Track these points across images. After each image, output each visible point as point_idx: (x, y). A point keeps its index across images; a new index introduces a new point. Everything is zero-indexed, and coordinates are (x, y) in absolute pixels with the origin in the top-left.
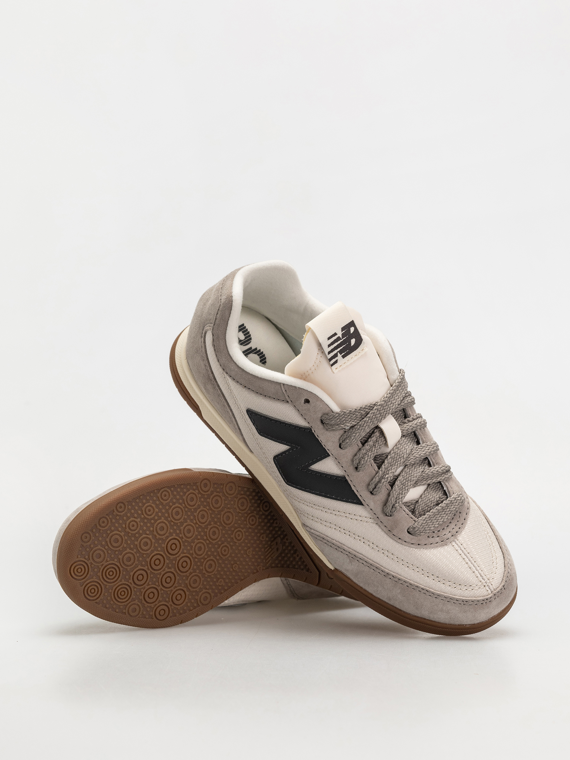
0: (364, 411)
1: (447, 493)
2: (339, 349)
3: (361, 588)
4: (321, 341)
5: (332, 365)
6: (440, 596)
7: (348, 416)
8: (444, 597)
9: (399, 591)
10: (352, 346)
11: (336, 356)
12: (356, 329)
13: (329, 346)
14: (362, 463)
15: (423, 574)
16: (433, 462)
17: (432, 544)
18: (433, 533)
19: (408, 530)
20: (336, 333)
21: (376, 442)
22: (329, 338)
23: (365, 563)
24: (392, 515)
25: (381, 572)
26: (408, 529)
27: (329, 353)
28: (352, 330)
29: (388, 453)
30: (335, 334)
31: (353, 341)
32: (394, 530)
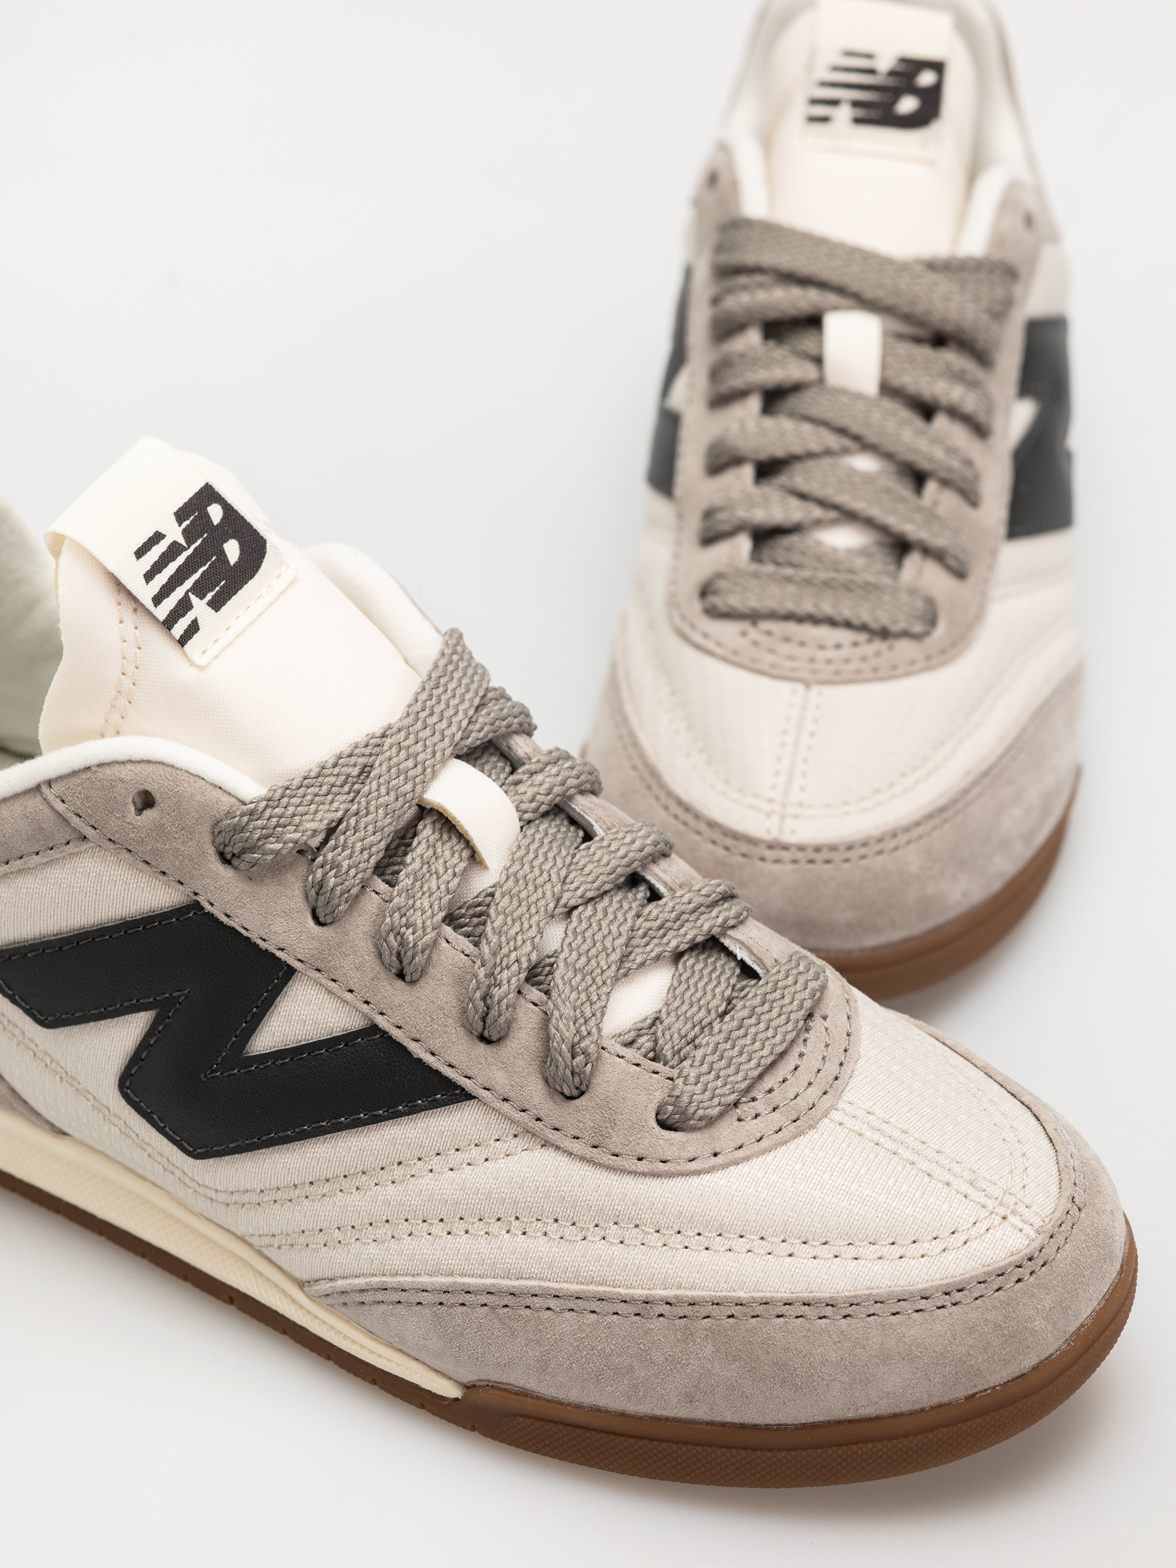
0: (355, 765)
1: (755, 967)
2: (189, 583)
3: (579, 1407)
4: (112, 568)
5: (183, 641)
6: (857, 1304)
7: (304, 796)
8: (876, 1302)
9: (708, 1350)
10: (232, 565)
11: (184, 606)
12: (228, 509)
13: (149, 576)
14: (409, 943)
15: (769, 1254)
16: (665, 884)
17: (761, 1139)
18: (753, 1103)
19: (660, 1117)
20: (160, 533)
21: (436, 858)
22: (140, 553)
23: (553, 1303)
24: (583, 1088)
25: (621, 1308)
26: (657, 1114)
27: (157, 600)
28: (215, 513)
29: (491, 887)
30: (158, 537)
31: (232, 550)
32: (610, 1137)
